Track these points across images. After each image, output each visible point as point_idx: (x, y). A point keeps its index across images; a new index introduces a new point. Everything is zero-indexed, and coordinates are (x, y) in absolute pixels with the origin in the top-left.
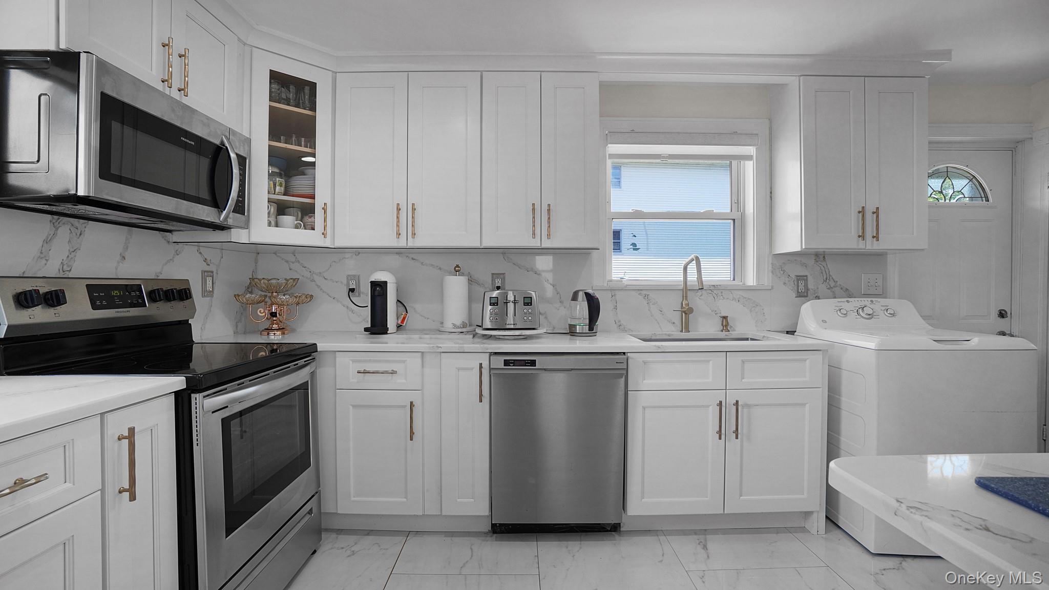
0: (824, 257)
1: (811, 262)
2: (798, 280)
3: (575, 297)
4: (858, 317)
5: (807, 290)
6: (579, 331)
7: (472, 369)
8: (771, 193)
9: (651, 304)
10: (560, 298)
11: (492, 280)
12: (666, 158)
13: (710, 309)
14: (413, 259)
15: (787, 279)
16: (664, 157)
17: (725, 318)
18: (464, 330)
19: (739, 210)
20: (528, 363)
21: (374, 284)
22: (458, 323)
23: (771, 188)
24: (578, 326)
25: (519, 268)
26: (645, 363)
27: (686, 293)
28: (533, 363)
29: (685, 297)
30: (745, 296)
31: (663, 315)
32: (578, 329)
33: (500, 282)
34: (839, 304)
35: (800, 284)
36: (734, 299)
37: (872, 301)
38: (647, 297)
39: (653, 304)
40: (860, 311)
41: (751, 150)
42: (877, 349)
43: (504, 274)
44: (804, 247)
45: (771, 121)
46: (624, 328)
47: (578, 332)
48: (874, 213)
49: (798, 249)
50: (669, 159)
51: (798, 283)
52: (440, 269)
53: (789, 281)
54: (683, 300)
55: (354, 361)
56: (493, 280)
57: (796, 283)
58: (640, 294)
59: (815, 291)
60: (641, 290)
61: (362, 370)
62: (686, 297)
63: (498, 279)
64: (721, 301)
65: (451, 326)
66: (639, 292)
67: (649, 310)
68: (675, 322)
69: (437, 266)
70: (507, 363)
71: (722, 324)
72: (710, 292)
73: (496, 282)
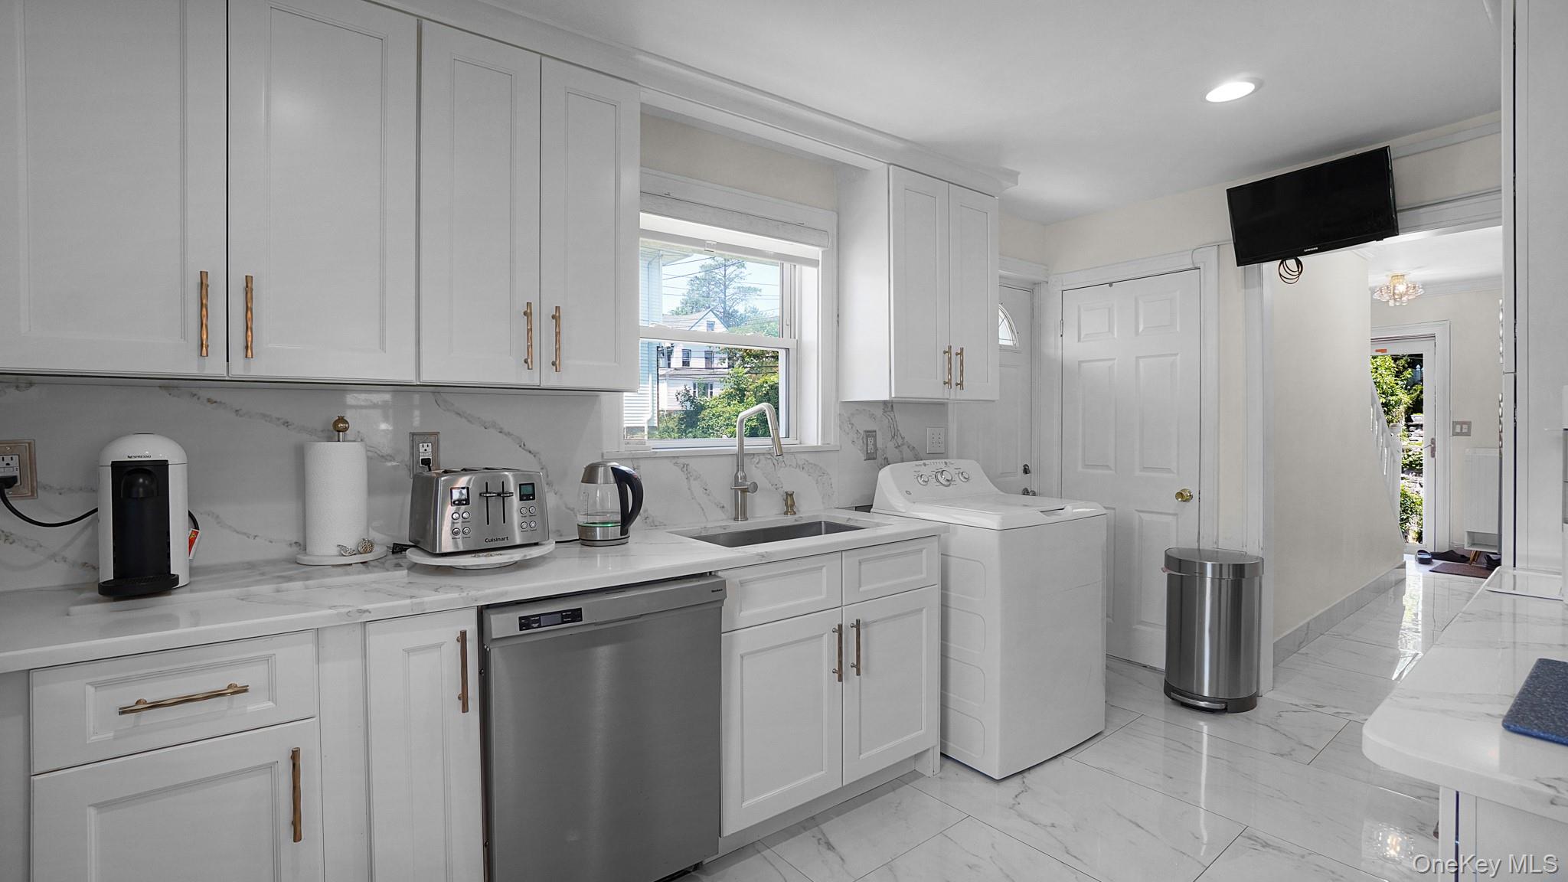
0: (892, 406)
1: (879, 412)
2: (867, 437)
3: (590, 475)
4: (938, 484)
5: (876, 449)
6: (600, 537)
7: (439, 646)
8: (838, 316)
9: (692, 479)
10: (548, 476)
11: (412, 447)
12: (713, 248)
13: (770, 482)
14: (209, 400)
15: (855, 436)
16: (709, 245)
17: (789, 495)
18: (368, 557)
19: (792, 337)
20: (567, 616)
21: (122, 470)
22: (351, 543)
23: (838, 309)
24: (598, 529)
25: (469, 421)
26: (742, 583)
27: (742, 461)
28: (576, 615)
29: (740, 466)
30: (811, 461)
31: (709, 495)
32: (599, 534)
33: (429, 449)
34: (917, 469)
35: (869, 442)
36: (798, 466)
37: (946, 463)
38: (685, 468)
39: (695, 479)
40: (939, 475)
41: (815, 252)
42: (999, 528)
43: (437, 434)
44: (893, 396)
45: (838, 214)
46: (653, 522)
47: (598, 539)
48: (957, 354)
49: (886, 398)
50: (717, 249)
51: (867, 441)
52: (286, 424)
53: (858, 438)
54: (738, 471)
55: (97, 685)
56: (414, 448)
57: (865, 441)
58: (676, 464)
59: (883, 450)
60: (678, 457)
61: (130, 702)
62: (743, 466)
63: (425, 445)
64: (782, 469)
65: (335, 551)
66: (674, 461)
67: (689, 489)
68: (725, 505)
69: (279, 419)
70: (525, 623)
71: (786, 504)
72: (769, 457)
73: (421, 450)
